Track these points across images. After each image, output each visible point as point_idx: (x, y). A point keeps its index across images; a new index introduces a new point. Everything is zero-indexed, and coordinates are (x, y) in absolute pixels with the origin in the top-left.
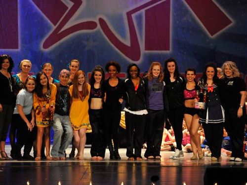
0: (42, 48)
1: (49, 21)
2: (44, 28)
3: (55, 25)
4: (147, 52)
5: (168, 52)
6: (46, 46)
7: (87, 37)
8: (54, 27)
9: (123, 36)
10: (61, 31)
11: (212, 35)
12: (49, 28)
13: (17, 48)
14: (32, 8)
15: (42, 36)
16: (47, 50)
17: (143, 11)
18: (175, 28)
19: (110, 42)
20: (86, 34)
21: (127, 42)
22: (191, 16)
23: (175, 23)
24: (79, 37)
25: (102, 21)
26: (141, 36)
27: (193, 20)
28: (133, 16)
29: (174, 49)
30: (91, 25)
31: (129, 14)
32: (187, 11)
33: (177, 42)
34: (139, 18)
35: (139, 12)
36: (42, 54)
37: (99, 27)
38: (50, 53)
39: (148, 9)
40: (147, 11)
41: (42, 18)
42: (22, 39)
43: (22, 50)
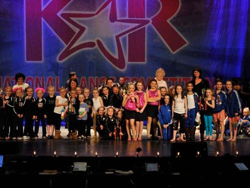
0: (58, 60)
2: (60, 46)
3: (67, 44)
4: (130, 63)
5: (143, 63)
6: (61, 58)
7: (88, 53)
8: (66, 46)
9: (113, 51)
10: (71, 48)
11: (174, 51)
12: (63, 47)
13: (41, 60)
14: (52, 33)
15: (58, 52)
16: (61, 62)
17: (127, 35)
18: (149, 47)
19: (104, 56)
20: (87, 51)
21: (116, 56)
22: (159, 38)
23: (148, 43)
24: (83, 53)
25: (99, 42)
26: (126, 52)
27: (161, 41)
28: (120, 38)
29: (148, 60)
30: (91, 44)
31: (117, 37)
32: (156, 35)
33: (150, 56)
34: (124, 40)
35: (124, 36)
36: (58, 64)
37: (97, 46)
38: (64, 63)
39: (130, 34)
40: (129, 35)
41: (58, 40)
42: (45, 54)
43: (44, 62)
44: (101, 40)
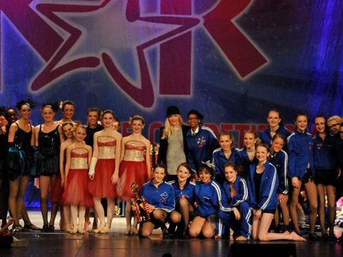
1: (40, 57)
3: (47, 61)
4: (162, 96)
5: (187, 97)
6: (35, 87)
8: (45, 64)
9: (132, 74)
10: (53, 70)
11: (243, 77)
12: (39, 65)
15: (30, 75)
16: (36, 92)
17: (158, 45)
20: (85, 74)
21: (138, 84)
23: (197, 60)
27: (220, 57)
28: (145, 51)
29: (196, 93)
30: (92, 62)
31: (140, 49)
32: (211, 46)
34: (153, 54)
35: (152, 46)
36: (30, 96)
37: (102, 64)
38: (41, 96)
40: (162, 46)
41: (31, 52)
42: (6, 78)
43: (5, 91)
44: (109, 53)
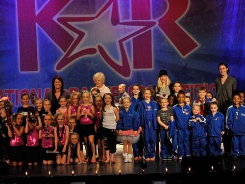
0: (55, 70)
1: (61, 49)
2: (57, 54)
3: (65, 52)
4: (135, 70)
7: (89, 60)
8: (64, 54)
9: (116, 57)
10: (69, 57)
11: (184, 55)
12: (60, 55)
13: (37, 70)
14: (48, 40)
15: (55, 61)
17: (131, 39)
18: (156, 51)
19: (107, 64)
20: (88, 58)
21: (120, 63)
22: (167, 41)
23: (155, 47)
24: (83, 60)
25: (100, 48)
27: (169, 45)
28: (124, 43)
29: (155, 67)
30: (92, 51)
31: (121, 42)
32: (164, 38)
33: (158, 62)
34: (128, 44)
35: (128, 40)
36: (56, 74)
37: (98, 52)
38: (62, 73)
39: (135, 38)
40: (134, 39)
41: (55, 48)
42: (41, 64)
43: (41, 71)
